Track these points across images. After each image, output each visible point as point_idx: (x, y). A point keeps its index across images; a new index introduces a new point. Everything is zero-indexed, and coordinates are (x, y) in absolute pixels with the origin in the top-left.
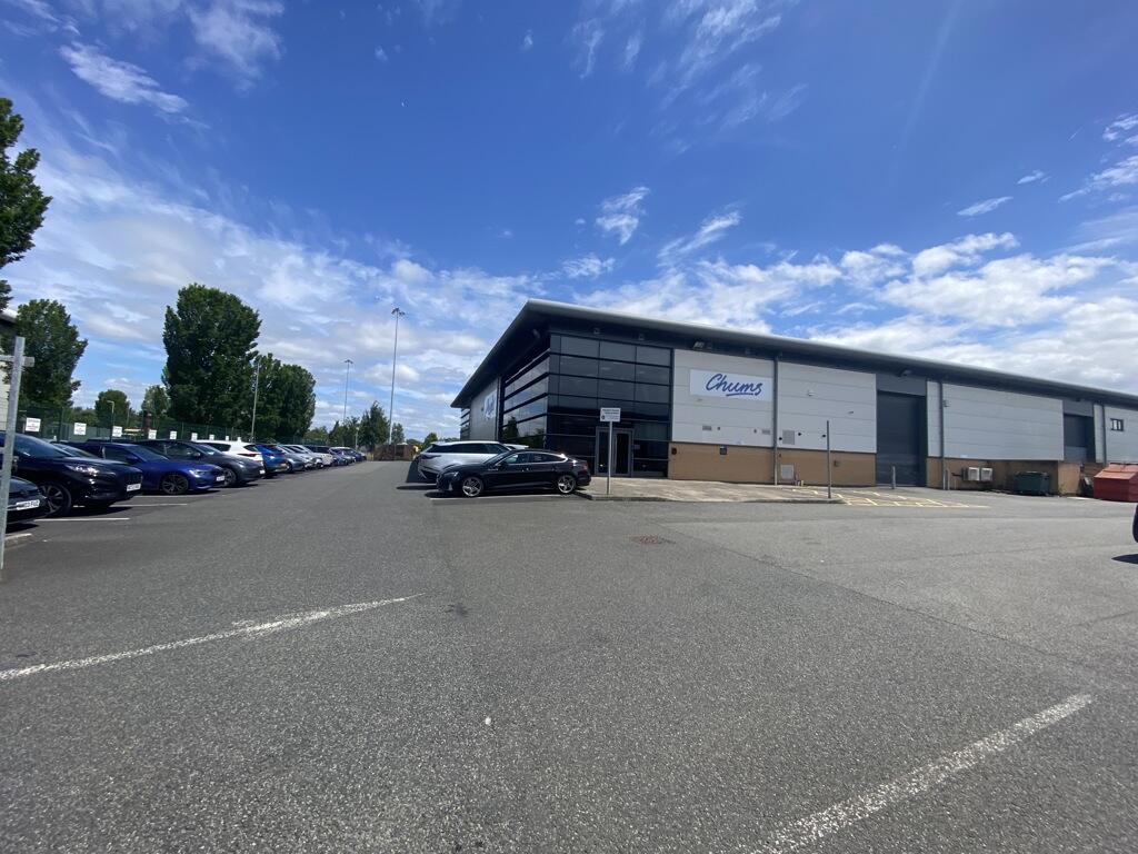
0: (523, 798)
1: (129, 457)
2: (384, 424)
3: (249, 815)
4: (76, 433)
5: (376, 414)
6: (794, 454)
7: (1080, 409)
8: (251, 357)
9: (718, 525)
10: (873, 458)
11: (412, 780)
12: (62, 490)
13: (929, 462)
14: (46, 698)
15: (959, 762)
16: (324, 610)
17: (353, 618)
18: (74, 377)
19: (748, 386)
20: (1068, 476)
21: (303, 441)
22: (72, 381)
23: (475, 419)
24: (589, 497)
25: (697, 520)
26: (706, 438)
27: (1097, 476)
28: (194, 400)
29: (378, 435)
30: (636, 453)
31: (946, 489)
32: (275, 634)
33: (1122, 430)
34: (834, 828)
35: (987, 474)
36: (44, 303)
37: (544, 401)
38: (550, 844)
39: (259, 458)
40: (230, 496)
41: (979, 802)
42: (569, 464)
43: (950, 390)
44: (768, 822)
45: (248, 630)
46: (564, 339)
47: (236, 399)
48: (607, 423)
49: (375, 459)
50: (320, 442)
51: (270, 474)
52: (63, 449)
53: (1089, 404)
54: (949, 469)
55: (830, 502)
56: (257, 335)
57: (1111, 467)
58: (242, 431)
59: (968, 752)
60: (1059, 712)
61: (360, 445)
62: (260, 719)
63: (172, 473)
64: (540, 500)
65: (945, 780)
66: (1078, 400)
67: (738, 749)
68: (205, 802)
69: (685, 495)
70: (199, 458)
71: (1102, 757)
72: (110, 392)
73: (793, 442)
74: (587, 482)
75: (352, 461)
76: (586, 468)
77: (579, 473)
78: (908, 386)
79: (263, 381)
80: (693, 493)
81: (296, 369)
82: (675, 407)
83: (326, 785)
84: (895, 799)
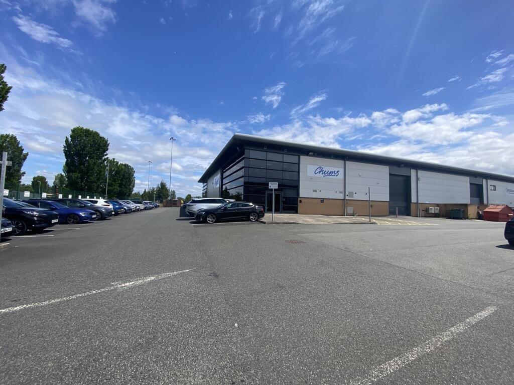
0: (258, 359)
1: (52, 207)
2: (167, 190)
3: (135, 372)
4: (25, 196)
5: (163, 186)
6: (352, 202)
7: (477, 181)
8: (105, 160)
9: (323, 234)
10: (388, 204)
11: (207, 353)
12: (22, 223)
13: (412, 205)
14: (29, 320)
15: (445, 337)
16: (153, 276)
17: (167, 280)
18: (22, 170)
19: (333, 172)
20: (472, 211)
21: (129, 198)
22: (21, 172)
23: (209, 188)
24: (264, 223)
25: (313, 232)
26: (314, 195)
27: (485, 210)
28: (79, 180)
29: (164, 195)
30: (284, 203)
31: (419, 217)
32: (132, 288)
33: (495, 190)
34: (397, 368)
35: (436, 210)
36: (7, 136)
37: (242, 179)
38: (274, 380)
39: (111, 207)
40: (99, 224)
41: (456, 354)
42: (254, 208)
43: (421, 173)
44: (368, 366)
45: (119, 286)
46: (251, 151)
47: (98, 179)
48: (272, 190)
49: (163, 207)
50: (138, 199)
51: (117, 214)
52: (21, 203)
53: (481, 179)
54: (421, 208)
55: (371, 223)
56: (107, 149)
57: (491, 206)
58: (102, 194)
59: (448, 333)
60: (484, 314)
61: (156, 200)
62: (132, 328)
63: (71, 214)
64: (242, 224)
65: (441, 345)
66: (476, 177)
67: (349, 335)
68: (113, 367)
69: (307, 221)
70: (84, 207)
71: (505, 333)
72: (38, 177)
73: (353, 197)
74: (263, 216)
75: (153, 208)
76: (262, 209)
77: (259, 212)
78: (402, 171)
79: (111, 171)
80: (310, 220)
81: (125, 165)
82: (301, 182)
83: (168, 357)
84: (421, 354)
